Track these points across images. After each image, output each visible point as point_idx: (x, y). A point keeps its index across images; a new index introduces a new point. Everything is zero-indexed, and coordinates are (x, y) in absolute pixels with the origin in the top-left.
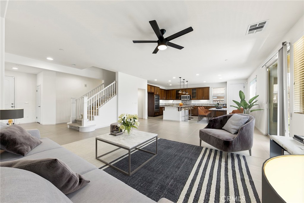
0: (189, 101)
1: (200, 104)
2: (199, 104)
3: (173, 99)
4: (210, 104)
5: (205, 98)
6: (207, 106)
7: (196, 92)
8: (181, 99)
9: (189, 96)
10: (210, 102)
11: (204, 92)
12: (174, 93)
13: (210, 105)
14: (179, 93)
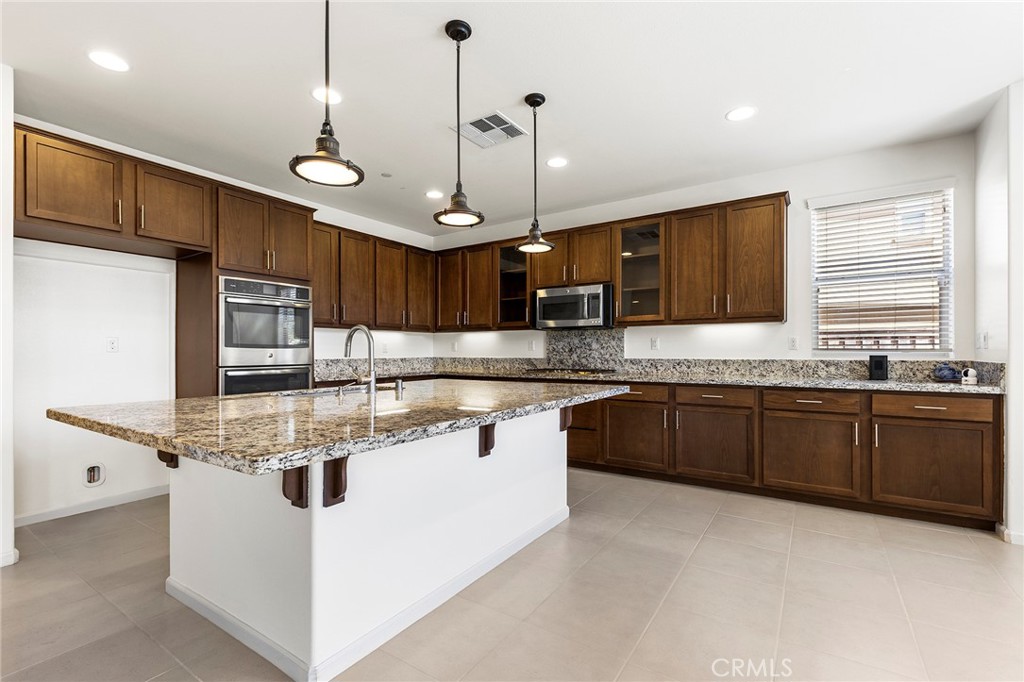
0: (604, 335)
1: (697, 363)
2: (689, 363)
3: (482, 321)
4: (794, 368)
5: (747, 308)
6: (762, 391)
7: (656, 258)
8: (533, 326)
9: (599, 289)
10: (793, 344)
11: (731, 251)
12: (487, 276)
13: (794, 371)
14: (524, 254)
